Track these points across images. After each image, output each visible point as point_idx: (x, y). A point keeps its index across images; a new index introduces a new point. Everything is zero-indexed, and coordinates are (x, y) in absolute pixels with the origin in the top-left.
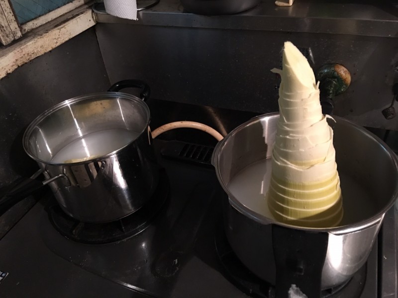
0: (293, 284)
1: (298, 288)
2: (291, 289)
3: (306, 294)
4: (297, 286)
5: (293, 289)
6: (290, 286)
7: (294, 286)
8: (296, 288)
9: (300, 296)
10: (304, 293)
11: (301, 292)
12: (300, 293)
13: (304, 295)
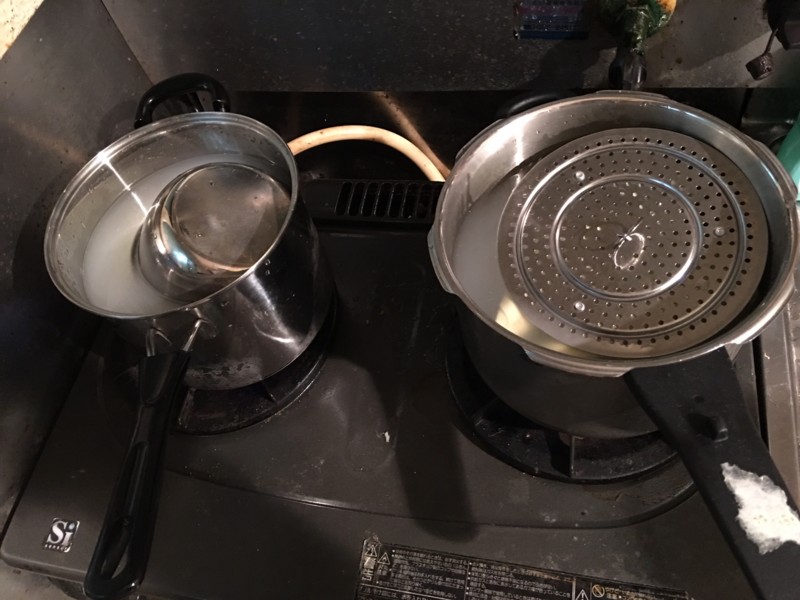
0: (723, 462)
1: (734, 466)
2: (724, 473)
3: (752, 471)
4: (731, 464)
5: (728, 472)
6: (721, 470)
7: (726, 465)
8: (730, 468)
9: (744, 478)
10: (748, 470)
11: (743, 472)
12: (742, 475)
13: (750, 473)
